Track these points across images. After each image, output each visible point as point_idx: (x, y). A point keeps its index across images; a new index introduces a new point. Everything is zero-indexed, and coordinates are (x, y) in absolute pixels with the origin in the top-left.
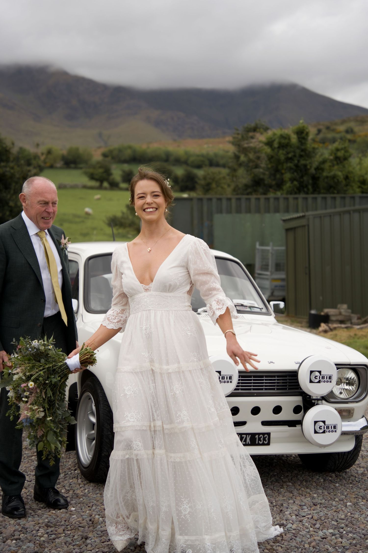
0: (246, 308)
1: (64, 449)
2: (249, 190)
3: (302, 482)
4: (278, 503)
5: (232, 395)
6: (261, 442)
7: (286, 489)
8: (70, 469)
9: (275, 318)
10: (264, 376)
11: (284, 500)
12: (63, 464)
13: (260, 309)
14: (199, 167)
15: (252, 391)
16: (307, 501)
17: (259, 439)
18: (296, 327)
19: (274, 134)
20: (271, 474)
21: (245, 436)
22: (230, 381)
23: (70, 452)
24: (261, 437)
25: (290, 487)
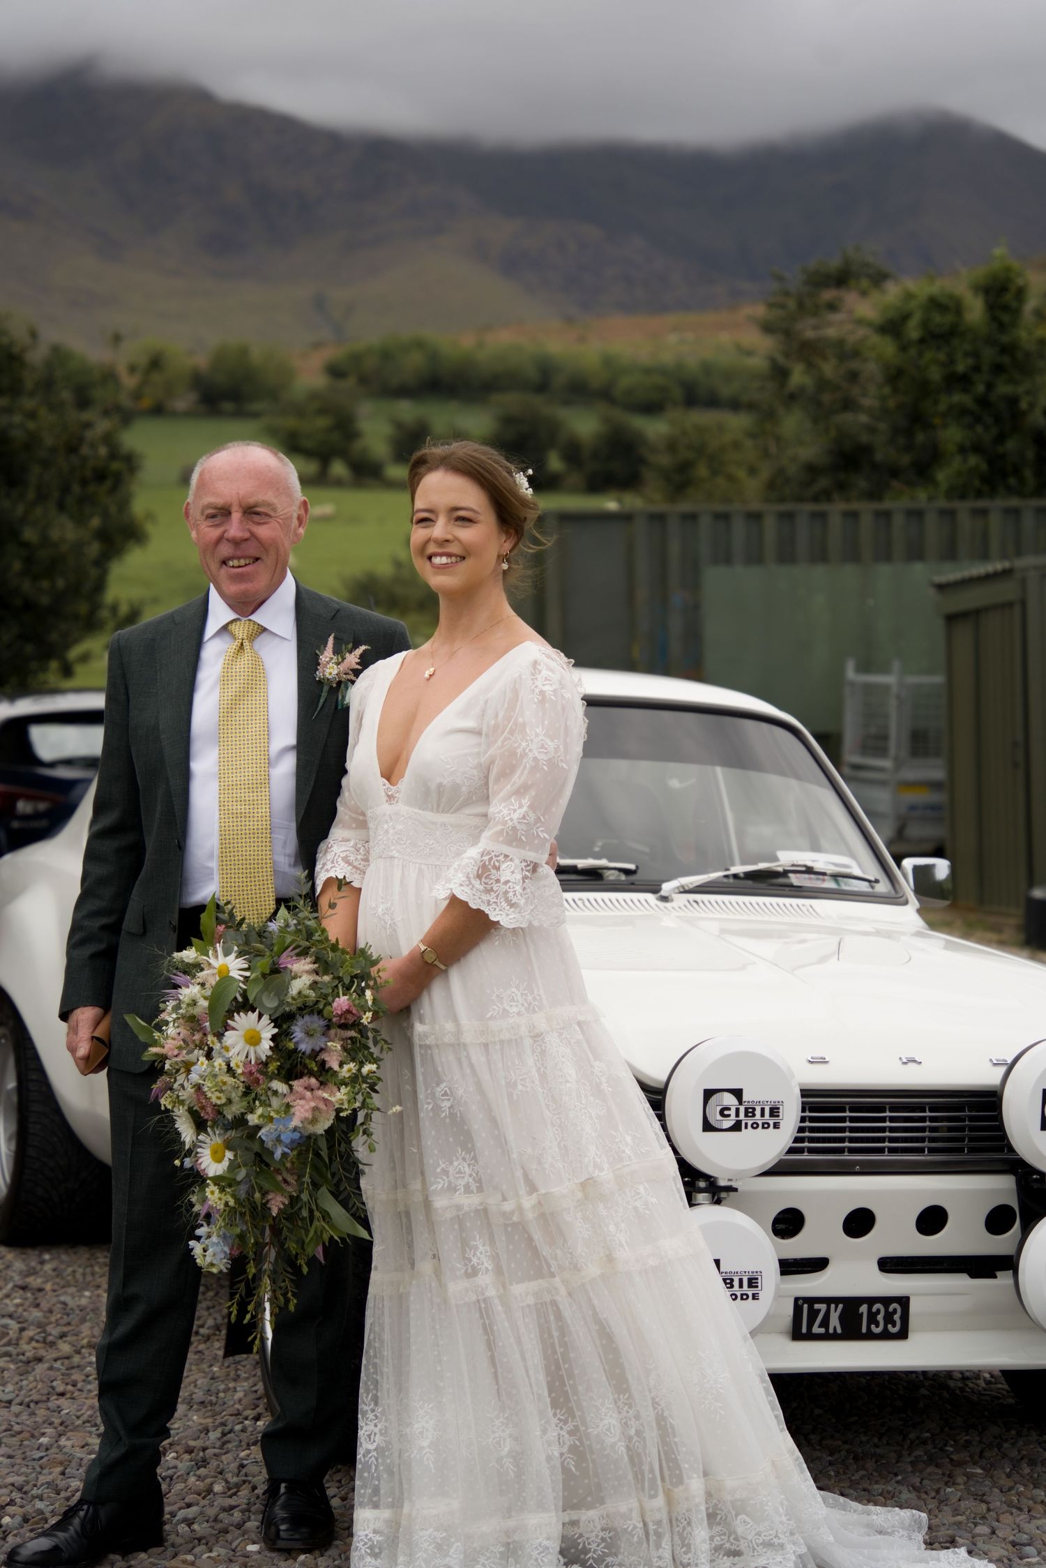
0: (824, 880)
1: (219, 1349)
2: (824, 482)
3: (1016, 1465)
4: (939, 1534)
5: (779, 1170)
6: (877, 1326)
7: (962, 1487)
8: (238, 1414)
9: (919, 911)
10: (885, 1108)
11: (959, 1524)
12: (217, 1398)
13: (869, 881)
14: (652, 408)
15: (847, 1157)
16: (1038, 1528)
17: (872, 1319)
18: (988, 943)
19: (909, 296)
20: (912, 1436)
21: (823, 1307)
22: (771, 1123)
23: (238, 1358)
24: (878, 1311)
25: (977, 1482)
